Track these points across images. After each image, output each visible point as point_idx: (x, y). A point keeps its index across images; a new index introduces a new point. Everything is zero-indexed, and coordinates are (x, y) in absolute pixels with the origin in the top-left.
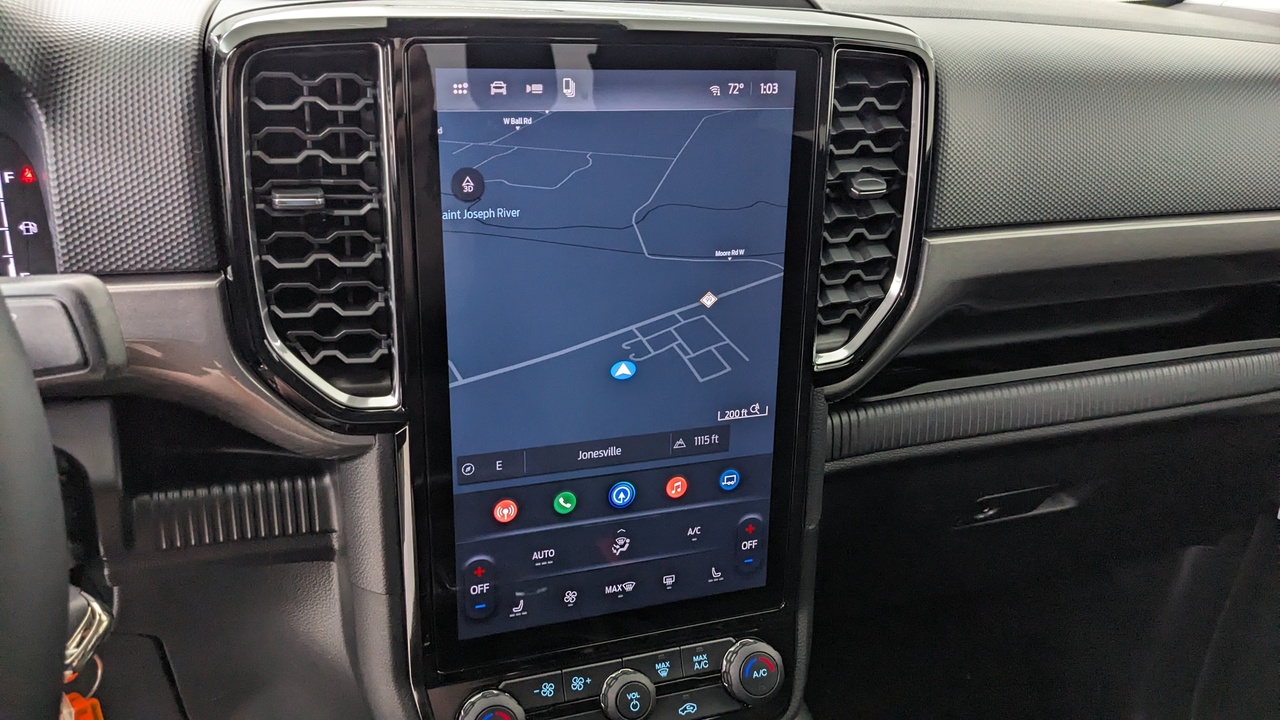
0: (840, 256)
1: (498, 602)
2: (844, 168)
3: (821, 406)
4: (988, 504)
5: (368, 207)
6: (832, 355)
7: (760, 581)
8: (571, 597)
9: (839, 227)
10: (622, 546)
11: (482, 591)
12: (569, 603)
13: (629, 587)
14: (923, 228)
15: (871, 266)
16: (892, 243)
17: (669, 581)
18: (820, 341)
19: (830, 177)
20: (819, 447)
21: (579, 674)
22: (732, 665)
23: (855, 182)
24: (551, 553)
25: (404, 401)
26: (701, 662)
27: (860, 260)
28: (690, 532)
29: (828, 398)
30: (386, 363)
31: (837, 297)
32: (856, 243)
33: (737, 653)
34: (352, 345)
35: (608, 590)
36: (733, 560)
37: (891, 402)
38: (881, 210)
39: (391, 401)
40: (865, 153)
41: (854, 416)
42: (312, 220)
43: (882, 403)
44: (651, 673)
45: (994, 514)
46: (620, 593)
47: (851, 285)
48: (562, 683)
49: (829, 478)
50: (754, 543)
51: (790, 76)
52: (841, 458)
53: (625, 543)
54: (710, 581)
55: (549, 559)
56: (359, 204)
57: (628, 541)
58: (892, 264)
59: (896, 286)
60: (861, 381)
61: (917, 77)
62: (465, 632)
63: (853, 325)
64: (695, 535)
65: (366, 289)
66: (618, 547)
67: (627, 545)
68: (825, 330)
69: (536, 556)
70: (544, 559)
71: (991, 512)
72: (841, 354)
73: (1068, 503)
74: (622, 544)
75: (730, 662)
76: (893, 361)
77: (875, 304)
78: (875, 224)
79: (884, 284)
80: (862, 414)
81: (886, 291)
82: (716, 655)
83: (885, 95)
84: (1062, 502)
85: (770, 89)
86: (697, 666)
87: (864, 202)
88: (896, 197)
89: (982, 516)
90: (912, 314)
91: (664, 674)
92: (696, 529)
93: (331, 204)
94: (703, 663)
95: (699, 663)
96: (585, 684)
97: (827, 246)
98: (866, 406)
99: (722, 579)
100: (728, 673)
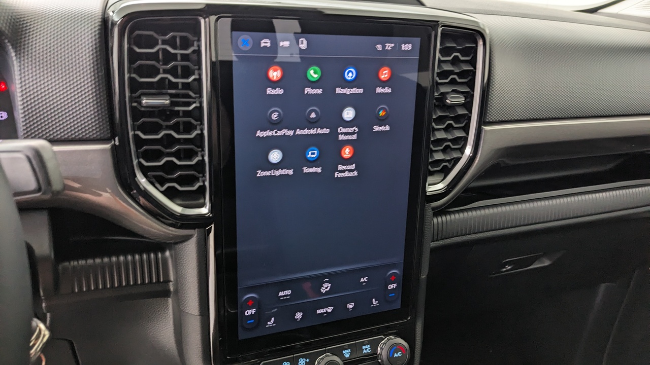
0: (440, 135)
1: (260, 318)
2: (443, 89)
3: (429, 213)
4: (507, 263)
5: (194, 106)
6: (435, 186)
7: (397, 305)
8: (299, 316)
9: (440, 120)
10: (326, 288)
11: (252, 313)
12: (298, 319)
13: (330, 310)
14: (482, 121)
15: (456, 141)
16: (466, 129)
17: (350, 306)
18: (430, 179)
19: (436, 94)
20: (428, 235)
21: (303, 357)
22: (383, 350)
23: (449, 96)
24: (288, 292)
25: (212, 210)
26: (367, 349)
27: (450, 137)
28: (362, 280)
29: (433, 209)
30: (202, 189)
31: (438, 156)
32: (448, 129)
33: (386, 344)
34: (182, 181)
35: (319, 312)
36: (383, 295)
37: (462, 211)
38: (461, 111)
39: (205, 210)
40: (453, 82)
41: (444, 218)
42: (161, 112)
43: (458, 212)
44: (341, 356)
45: (512, 268)
46: (324, 313)
47: (445, 150)
48: (294, 362)
49: (433, 251)
50: (395, 286)
51: (417, 40)
52: (437, 240)
53: (328, 287)
54: (372, 306)
55: (287, 295)
56: (189, 104)
57: (330, 285)
58: (465, 139)
59: (468, 151)
60: (452, 198)
61: (481, 43)
62: (242, 335)
63: (446, 171)
64: (365, 282)
65: (191, 150)
66: (324, 288)
67: (329, 288)
68: (432, 173)
69: (281, 294)
70: (285, 296)
71: (509, 268)
72: (441, 186)
73: (547, 263)
74: (326, 287)
75: (382, 349)
76: (465, 190)
77: (459, 159)
78: (457, 118)
79: (462, 150)
80: (448, 217)
81: (463, 153)
82: (374, 345)
83: (464, 52)
84: (543, 262)
85: (407, 47)
86: (364, 351)
87: (452, 107)
88: (468, 105)
89: (504, 270)
90: (476, 165)
91: (347, 356)
92: (365, 278)
93: (173, 104)
94: (368, 350)
95: (366, 349)
96: (306, 362)
97: (434, 130)
98: (450, 213)
99: (378, 305)
100: (381, 354)
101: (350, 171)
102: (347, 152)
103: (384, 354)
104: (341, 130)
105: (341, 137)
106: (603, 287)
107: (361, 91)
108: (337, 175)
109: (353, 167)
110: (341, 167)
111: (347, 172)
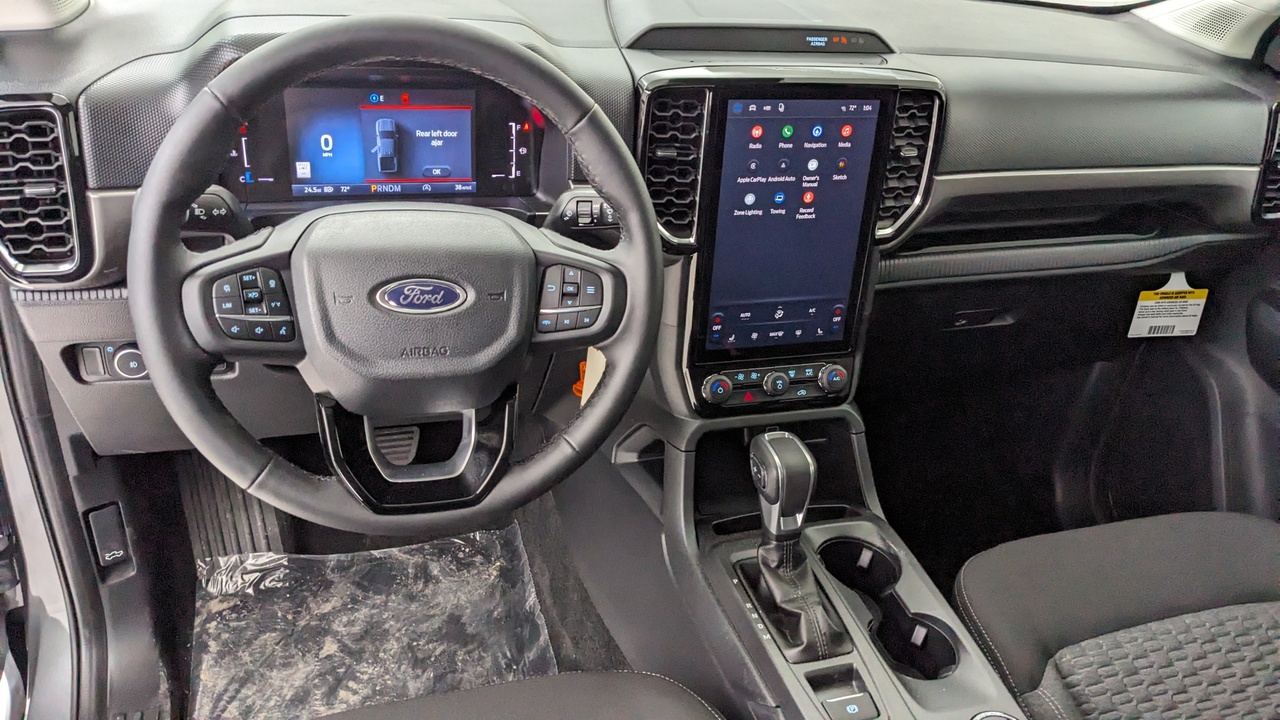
0: (893, 184)
1: (725, 334)
2: (899, 143)
3: (876, 255)
4: (962, 317)
5: (692, 157)
6: (884, 231)
7: (840, 337)
8: (755, 336)
9: (894, 170)
11: (718, 329)
12: (753, 338)
13: (781, 334)
14: (933, 171)
15: (907, 189)
16: (918, 179)
17: (798, 333)
18: (880, 224)
19: (892, 147)
20: (873, 277)
21: (755, 371)
22: (823, 376)
23: (903, 149)
24: (748, 315)
25: (697, 240)
26: (809, 372)
27: (902, 186)
28: (811, 311)
29: (881, 252)
30: (690, 225)
31: (890, 203)
32: (901, 178)
33: (826, 369)
34: (675, 215)
35: (771, 334)
36: (828, 331)
37: (912, 256)
38: (914, 163)
39: (692, 240)
40: (909, 136)
41: (892, 262)
42: (670, 161)
43: (906, 256)
44: (787, 374)
45: (967, 323)
46: (776, 336)
47: (895, 198)
48: (747, 375)
49: (878, 293)
50: (839, 319)
51: (878, 102)
52: (884, 283)
54: (817, 335)
55: (747, 317)
56: (688, 155)
57: (783, 312)
58: (917, 188)
59: (918, 200)
60: (896, 245)
61: (937, 102)
62: (709, 346)
63: (896, 217)
64: (813, 313)
65: (687, 191)
67: (782, 314)
68: (882, 219)
69: (742, 315)
70: (745, 317)
72: (889, 231)
73: (1009, 321)
74: (779, 314)
75: (823, 373)
76: (914, 236)
77: (907, 207)
78: (911, 169)
79: (912, 198)
80: (897, 261)
81: (913, 201)
82: (817, 370)
83: (922, 109)
84: (1004, 320)
85: (867, 108)
86: (807, 374)
87: (908, 159)
88: (922, 157)
89: (958, 324)
90: (924, 217)
91: (793, 376)
92: (814, 310)
93: (679, 155)
96: (757, 376)
97: (887, 179)
98: (899, 257)
99: (822, 334)
100: (822, 378)
101: (809, 214)
102: (808, 198)
103: (825, 380)
104: (806, 178)
105: (804, 185)
106: (1098, 366)
107: (825, 145)
108: (798, 216)
109: (812, 210)
110: (802, 210)
111: (806, 214)
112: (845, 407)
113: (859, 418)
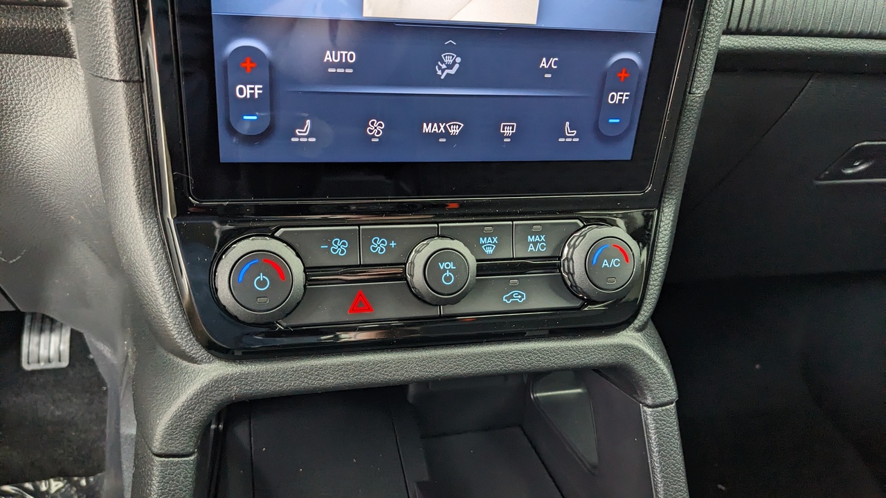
4: (862, 155)
7: (624, 151)
8: (376, 128)
10: (450, 67)
11: (252, 95)
12: (373, 136)
13: (455, 129)
17: (508, 130)
21: (381, 233)
22: (576, 255)
24: (350, 56)
26: (537, 244)
28: (543, 64)
35: (427, 128)
36: (594, 116)
44: (473, 246)
45: (866, 170)
46: (441, 135)
48: (359, 244)
49: (724, 57)
50: (624, 96)
52: (738, 32)
53: (454, 63)
54: (561, 140)
55: (347, 65)
57: (458, 60)
64: (550, 70)
66: (444, 66)
67: (457, 66)
69: (329, 58)
70: (340, 65)
71: (862, 168)
74: (449, 64)
75: (573, 248)
82: (558, 239)
86: (531, 248)
89: (850, 171)
91: (489, 251)
92: (553, 60)
94: (539, 245)
95: (535, 244)
96: (388, 247)
99: (577, 140)
100: (570, 259)
112: (629, 337)
113: (666, 371)
